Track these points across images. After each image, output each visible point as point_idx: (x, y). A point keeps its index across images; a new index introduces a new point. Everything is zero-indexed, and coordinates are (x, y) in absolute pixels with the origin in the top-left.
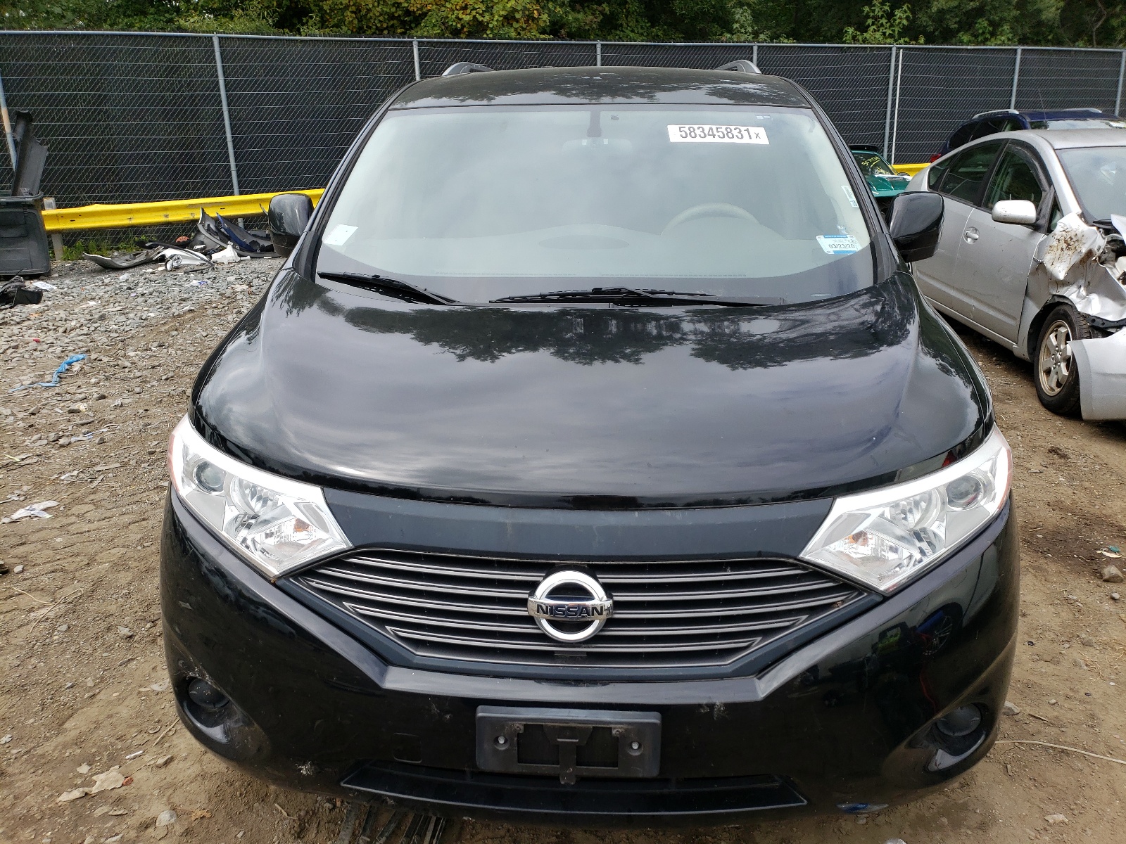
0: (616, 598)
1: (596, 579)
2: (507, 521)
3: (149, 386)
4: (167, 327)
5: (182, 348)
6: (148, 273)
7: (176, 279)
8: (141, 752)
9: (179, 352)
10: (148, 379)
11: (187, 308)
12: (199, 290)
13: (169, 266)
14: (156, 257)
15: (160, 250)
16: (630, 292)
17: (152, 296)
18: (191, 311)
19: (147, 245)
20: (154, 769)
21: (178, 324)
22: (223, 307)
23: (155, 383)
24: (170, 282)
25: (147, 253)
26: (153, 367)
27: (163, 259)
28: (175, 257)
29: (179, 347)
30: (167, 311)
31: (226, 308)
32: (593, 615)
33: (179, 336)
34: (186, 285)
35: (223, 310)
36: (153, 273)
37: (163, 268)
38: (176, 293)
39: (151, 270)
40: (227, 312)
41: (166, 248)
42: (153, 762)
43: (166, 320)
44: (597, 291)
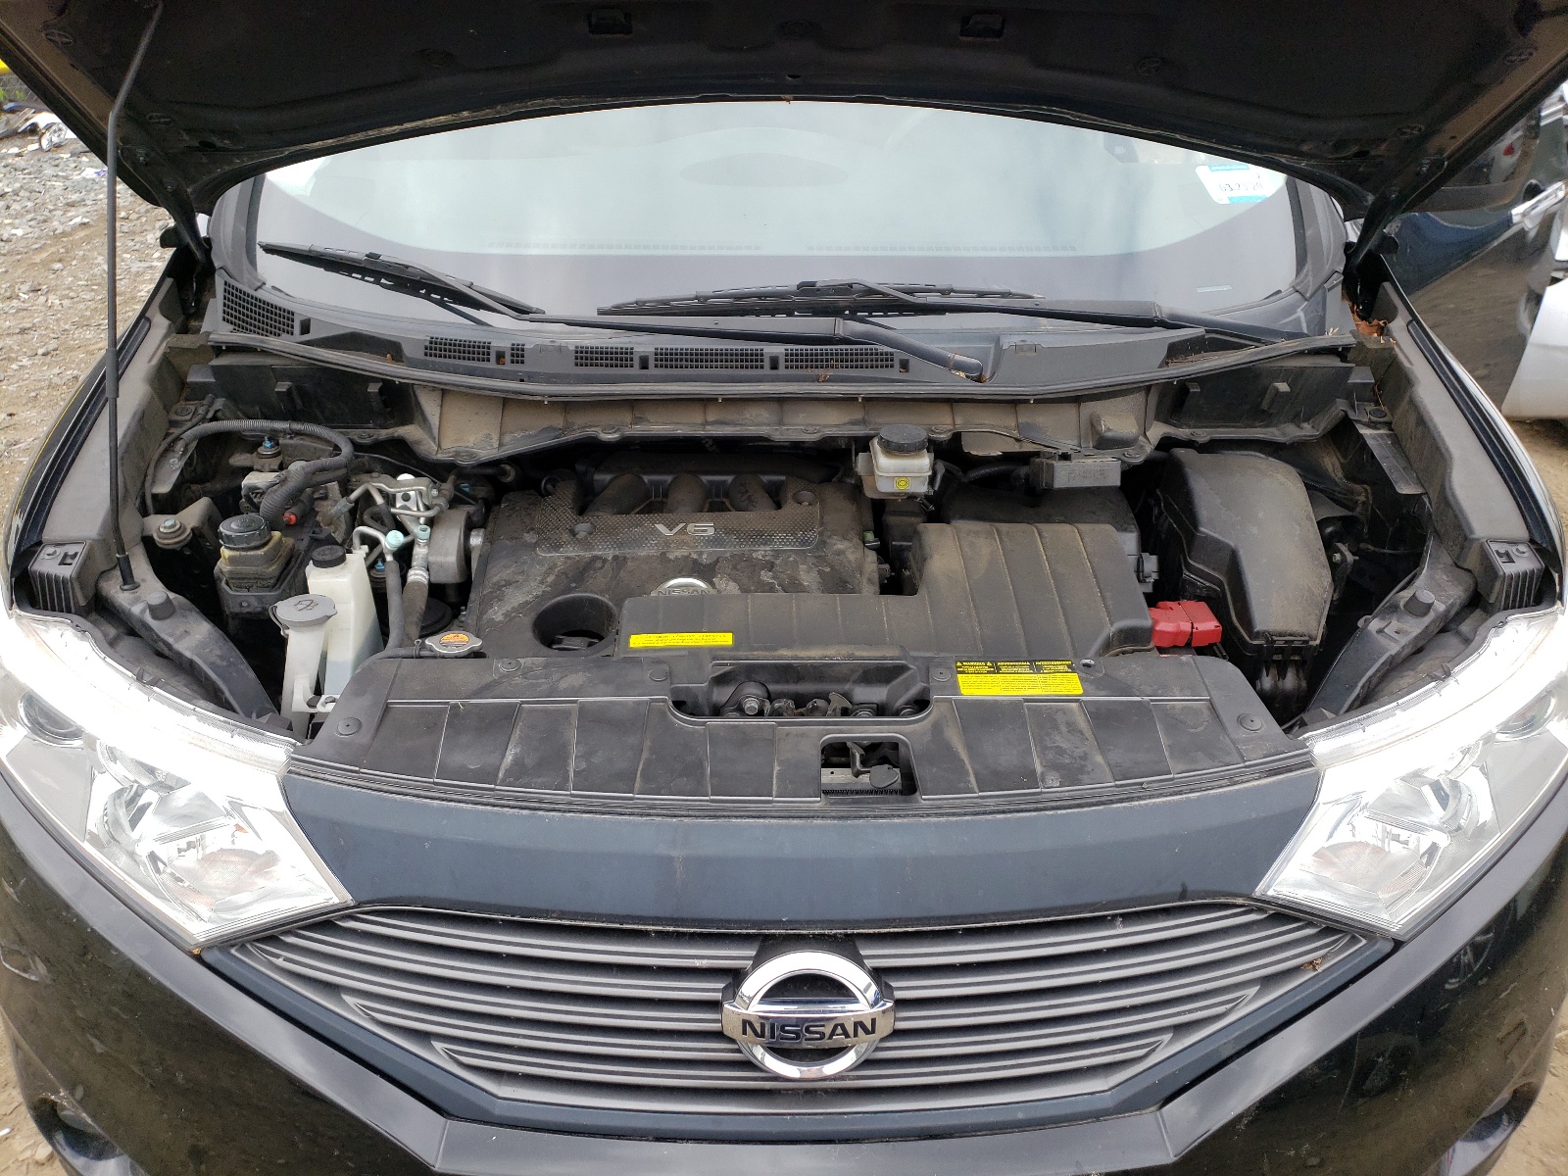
0: (899, 995)
1: (858, 961)
2: (674, 853)
3: (14, 366)
4: (44, 255)
5: (72, 294)
6: (12, 154)
7: (57, 166)
8: (7, 1131)
9: (66, 302)
10: (13, 355)
11: (78, 220)
12: (96, 187)
13: (45, 143)
14: (23, 128)
15: (29, 115)
16: (871, 291)
17: (18, 199)
18: (84, 225)
19: (6, 107)
20: (31, 1167)
21: (62, 250)
22: (138, 218)
23: (25, 361)
24: (49, 171)
25: (8, 122)
26: (23, 331)
27: (33, 130)
28: (54, 128)
29: (67, 292)
30: (44, 226)
31: (144, 219)
32: (856, 1035)
33: (64, 273)
34: (76, 177)
35: (138, 222)
36: (19, 155)
37: (36, 146)
38: (58, 191)
39: (15, 150)
40: (146, 227)
41: (38, 111)
42: (28, 1154)
43: (43, 242)
44: (807, 288)
